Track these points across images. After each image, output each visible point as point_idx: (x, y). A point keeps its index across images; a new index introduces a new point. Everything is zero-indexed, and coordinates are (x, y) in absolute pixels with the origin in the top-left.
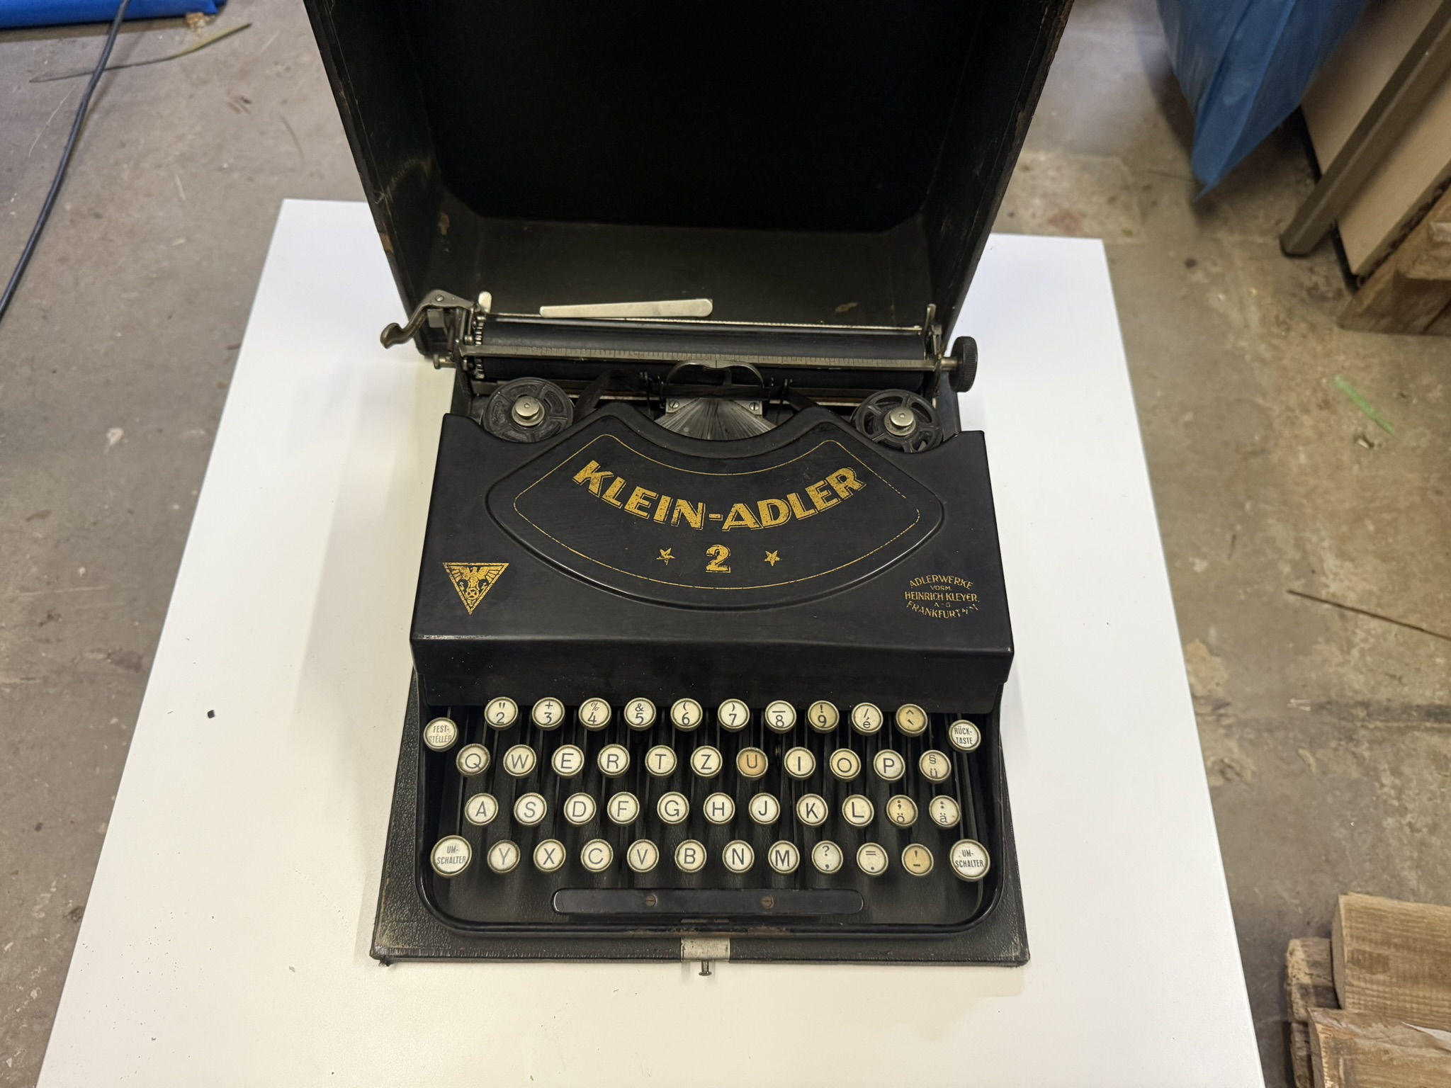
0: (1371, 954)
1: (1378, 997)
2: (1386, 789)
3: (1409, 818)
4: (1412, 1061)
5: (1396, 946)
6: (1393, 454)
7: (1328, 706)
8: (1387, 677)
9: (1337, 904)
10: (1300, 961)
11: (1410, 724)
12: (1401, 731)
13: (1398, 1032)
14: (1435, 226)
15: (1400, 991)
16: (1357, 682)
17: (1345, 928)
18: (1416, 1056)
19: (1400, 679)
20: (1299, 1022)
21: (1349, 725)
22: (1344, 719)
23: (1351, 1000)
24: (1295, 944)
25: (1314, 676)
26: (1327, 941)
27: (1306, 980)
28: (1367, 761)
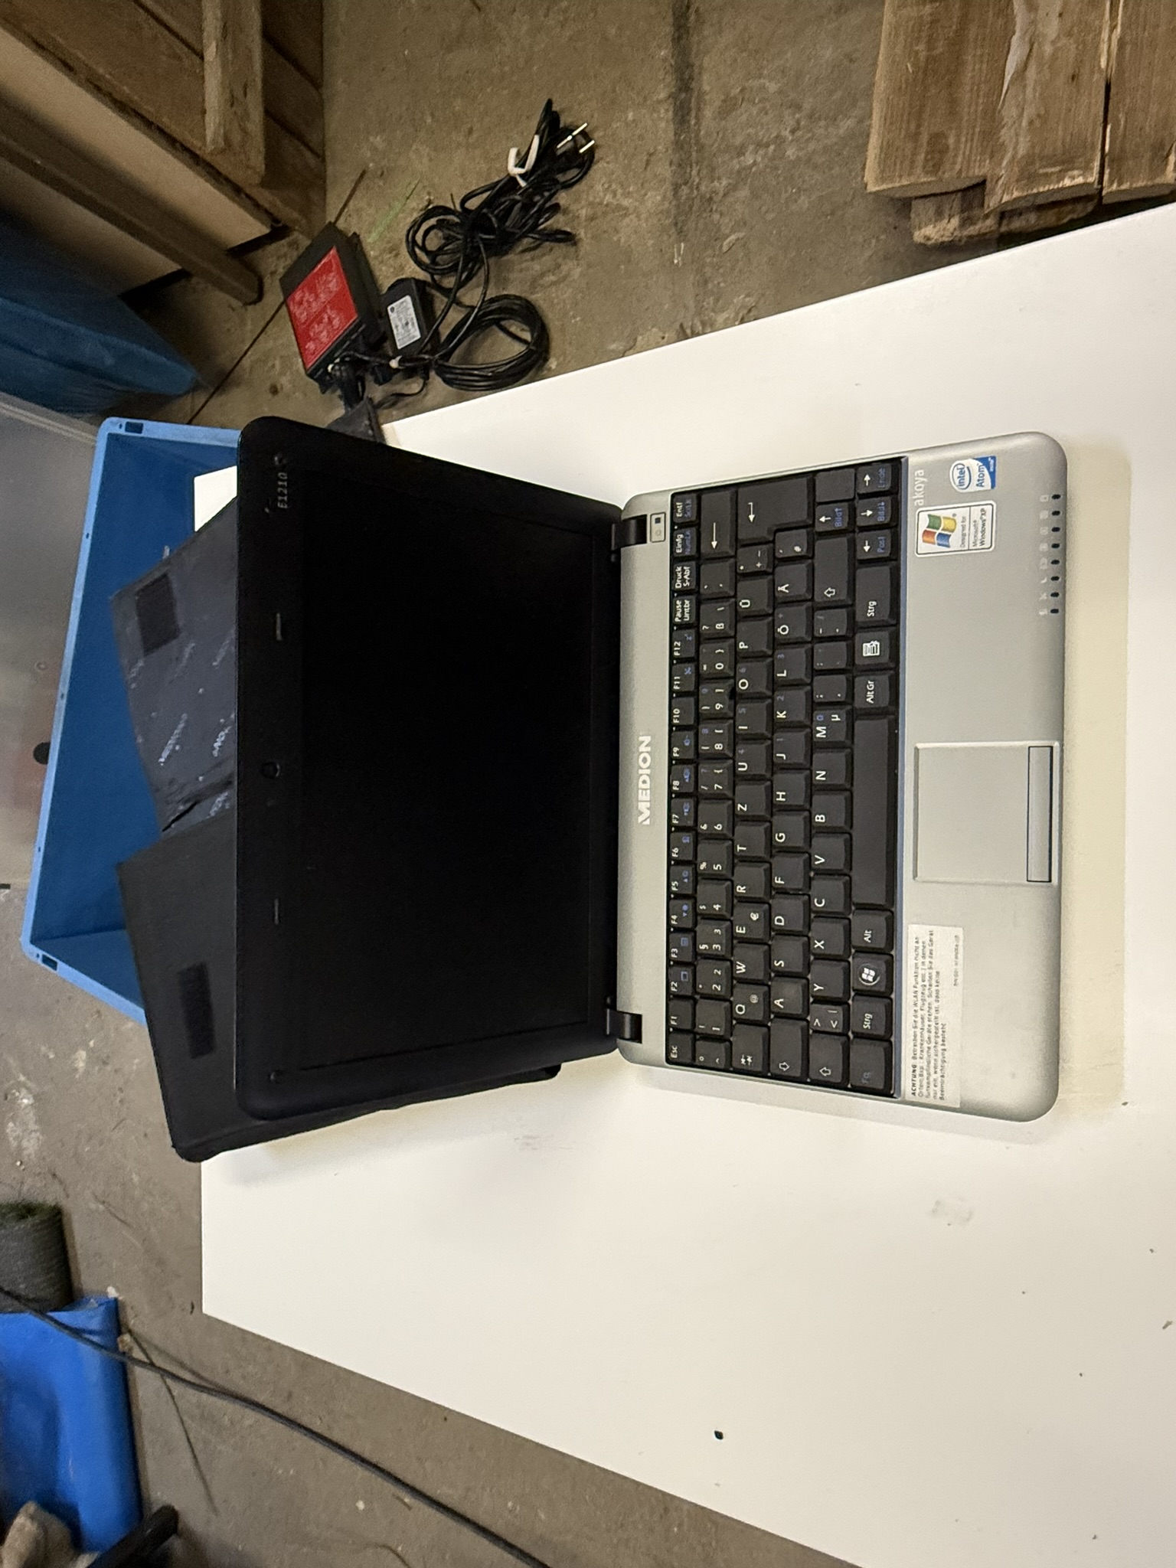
0: (927, 153)
1: (972, 140)
2: (759, 159)
3: (786, 133)
4: (1041, 95)
5: (919, 126)
6: (436, 180)
7: (679, 225)
8: (649, 168)
9: (876, 193)
10: (936, 230)
11: (693, 141)
12: (701, 148)
13: (1009, 112)
14: (210, 148)
15: (966, 118)
16: (655, 198)
17: (900, 183)
18: (1034, 89)
19: (651, 155)
20: (1000, 224)
21: (697, 202)
22: (691, 207)
23: (977, 171)
24: (918, 236)
25: (651, 242)
26: (914, 203)
27: (955, 222)
28: (731, 181)
